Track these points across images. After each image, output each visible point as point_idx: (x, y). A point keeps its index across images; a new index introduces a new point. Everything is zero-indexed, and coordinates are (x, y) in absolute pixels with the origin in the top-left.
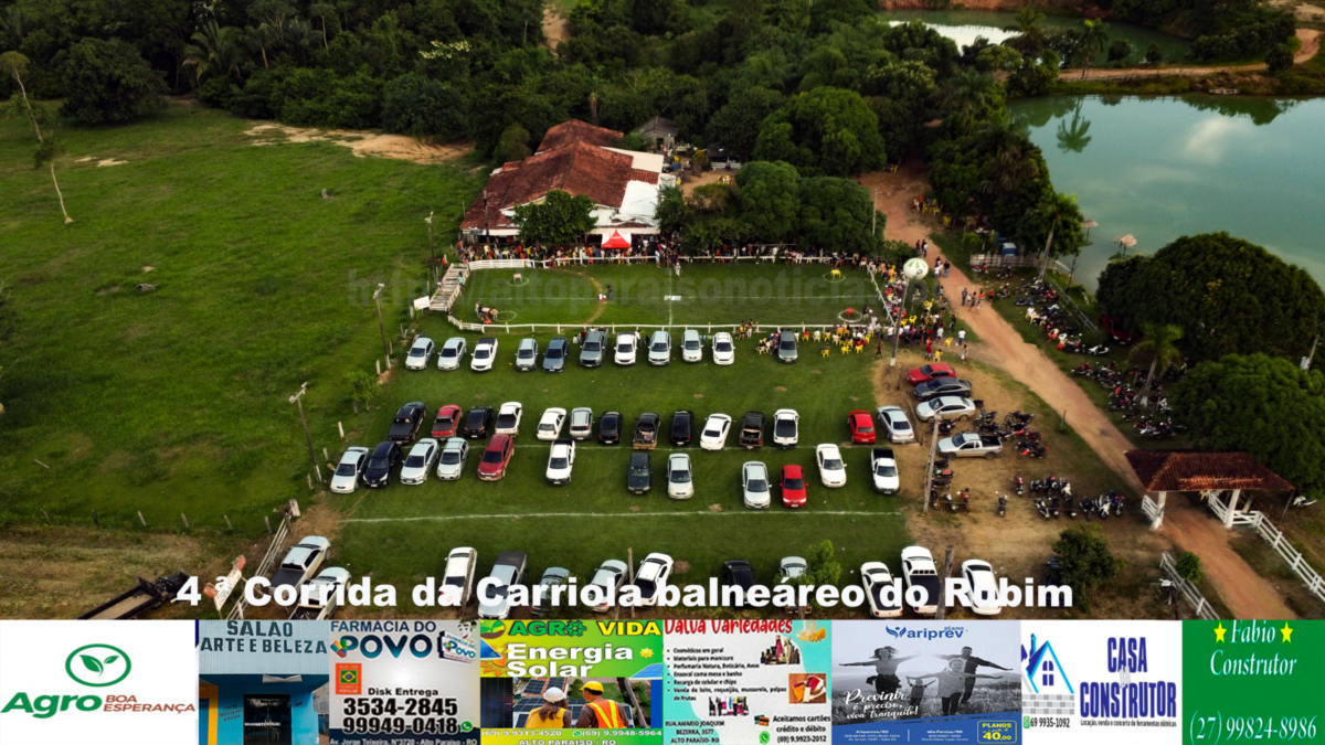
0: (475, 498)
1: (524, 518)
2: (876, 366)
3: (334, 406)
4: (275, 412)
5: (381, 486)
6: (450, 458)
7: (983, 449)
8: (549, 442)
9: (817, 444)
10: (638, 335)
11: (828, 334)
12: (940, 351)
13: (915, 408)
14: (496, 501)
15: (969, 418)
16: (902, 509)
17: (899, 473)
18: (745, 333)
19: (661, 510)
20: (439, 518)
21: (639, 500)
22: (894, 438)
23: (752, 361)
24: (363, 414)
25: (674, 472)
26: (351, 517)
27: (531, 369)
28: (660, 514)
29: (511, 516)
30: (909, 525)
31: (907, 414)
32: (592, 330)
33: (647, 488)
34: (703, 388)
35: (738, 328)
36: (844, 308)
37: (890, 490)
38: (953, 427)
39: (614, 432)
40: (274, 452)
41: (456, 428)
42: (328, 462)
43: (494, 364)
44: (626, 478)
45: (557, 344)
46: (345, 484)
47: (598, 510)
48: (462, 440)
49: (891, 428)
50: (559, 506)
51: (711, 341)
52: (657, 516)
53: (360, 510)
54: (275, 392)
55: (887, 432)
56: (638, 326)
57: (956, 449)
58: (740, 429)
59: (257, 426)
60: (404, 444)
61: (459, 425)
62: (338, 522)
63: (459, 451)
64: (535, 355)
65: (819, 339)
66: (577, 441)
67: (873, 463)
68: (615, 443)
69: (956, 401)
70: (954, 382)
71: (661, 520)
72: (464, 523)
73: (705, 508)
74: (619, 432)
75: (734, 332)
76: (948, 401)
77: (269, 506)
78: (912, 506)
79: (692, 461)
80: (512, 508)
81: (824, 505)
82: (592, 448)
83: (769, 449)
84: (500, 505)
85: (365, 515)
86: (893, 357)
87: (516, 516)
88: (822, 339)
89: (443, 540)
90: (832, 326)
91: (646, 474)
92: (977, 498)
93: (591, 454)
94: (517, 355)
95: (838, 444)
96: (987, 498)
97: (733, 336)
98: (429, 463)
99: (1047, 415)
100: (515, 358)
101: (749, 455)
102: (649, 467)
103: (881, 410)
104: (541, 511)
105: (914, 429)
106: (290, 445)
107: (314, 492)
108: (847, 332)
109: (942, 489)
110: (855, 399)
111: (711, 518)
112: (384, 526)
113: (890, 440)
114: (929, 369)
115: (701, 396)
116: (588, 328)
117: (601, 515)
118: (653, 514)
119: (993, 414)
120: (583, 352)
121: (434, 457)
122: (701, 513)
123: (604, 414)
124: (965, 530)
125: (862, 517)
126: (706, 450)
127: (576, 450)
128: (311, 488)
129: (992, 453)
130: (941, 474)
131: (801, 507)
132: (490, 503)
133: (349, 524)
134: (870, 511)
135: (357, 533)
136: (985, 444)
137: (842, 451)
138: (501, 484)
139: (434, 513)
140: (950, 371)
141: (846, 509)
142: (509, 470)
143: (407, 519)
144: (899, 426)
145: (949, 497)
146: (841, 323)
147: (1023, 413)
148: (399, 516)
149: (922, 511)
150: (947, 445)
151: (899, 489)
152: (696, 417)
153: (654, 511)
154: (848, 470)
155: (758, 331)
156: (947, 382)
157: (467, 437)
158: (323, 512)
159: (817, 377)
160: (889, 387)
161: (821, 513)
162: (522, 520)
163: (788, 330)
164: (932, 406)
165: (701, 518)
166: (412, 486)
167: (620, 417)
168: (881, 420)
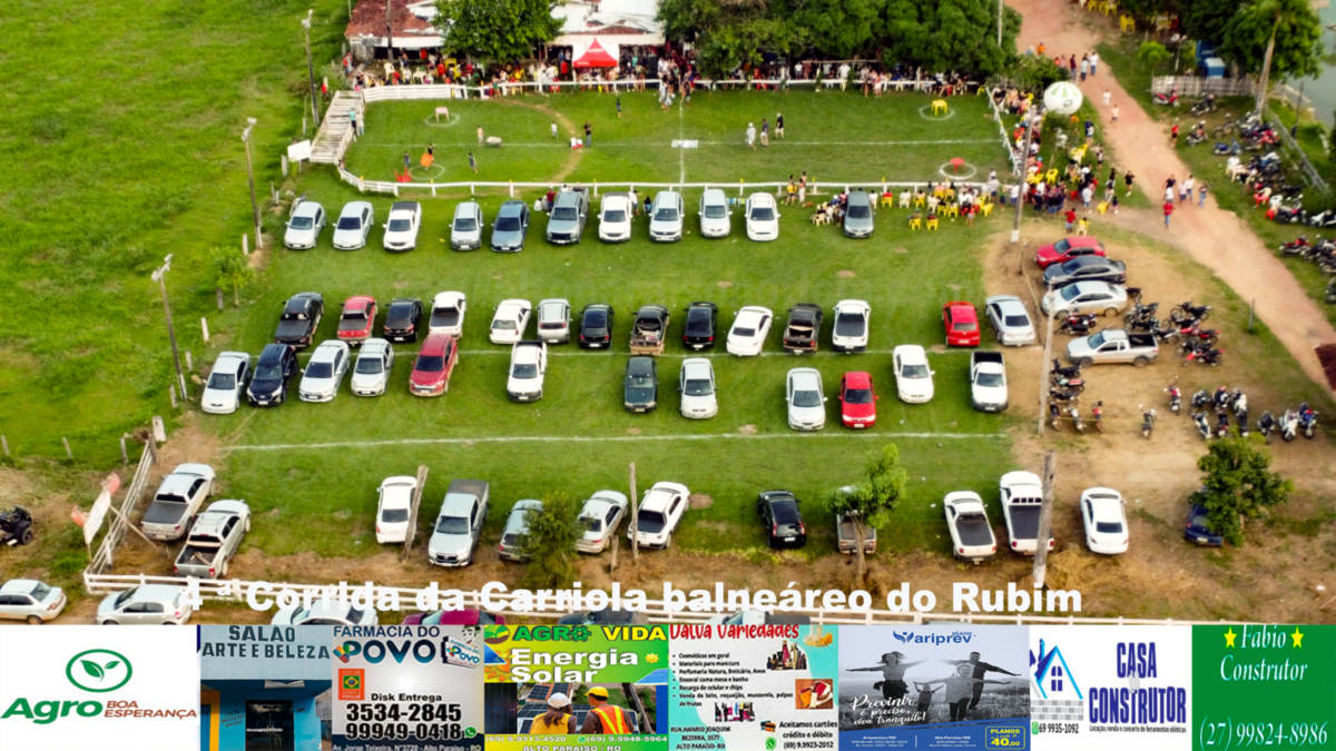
0: (408, 419)
1: (481, 443)
2: (990, 242)
3: (186, 299)
4: (100, 307)
5: (273, 405)
6: (369, 366)
7: (1131, 353)
8: (509, 346)
9: (893, 349)
10: (633, 198)
11: (921, 197)
12: (1085, 219)
13: (1041, 299)
14: (438, 423)
15: (1118, 314)
16: (1009, 430)
17: (1009, 383)
18: (796, 194)
19: (671, 432)
20: (361, 444)
21: (640, 420)
22: (1007, 339)
23: (804, 235)
24: (232, 310)
25: (689, 381)
26: (236, 444)
27: (474, 248)
28: (670, 437)
29: (461, 440)
30: (1015, 450)
31: (1027, 307)
32: (564, 190)
33: (651, 404)
34: (730, 273)
35: (784, 188)
36: (948, 159)
37: (993, 405)
38: (1092, 324)
39: (603, 332)
40: (110, 361)
41: (371, 327)
42: (192, 373)
43: (418, 240)
44: (623, 391)
45: (513, 211)
46: (222, 401)
47: (584, 433)
48: (385, 342)
49: (1002, 324)
50: (529, 428)
51: (743, 206)
52: (665, 440)
53: (247, 434)
54: (94, 281)
55: (998, 331)
56: (632, 185)
57: (1093, 353)
58: (784, 327)
59: (78, 327)
60: (299, 350)
61: (375, 323)
62: (218, 449)
63: (381, 356)
64: (479, 225)
65: (908, 204)
66: (548, 344)
67: (973, 371)
68: (605, 347)
69: (1100, 288)
70: (1101, 261)
71: (673, 445)
72: (395, 450)
73: (732, 430)
74: (609, 331)
75: (779, 194)
76: (1086, 288)
77: (117, 431)
78: (1022, 425)
79: (715, 368)
80: (462, 431)
81: (900, 426)
82: (570, 354)
83: (827, 354)
84: (445, 427)
85: (255, 439)
86: (1016, 227)
87: (468, 441)
88: (912, 205)
89: (369, 471)
90: (926, 184)
91: (649, 384)
92: (1116, 416)
93: (569, 362)
94: (453, 226)
95: (926, 347)
96: (1129, 415)
97: (778, 200)
98: (339, 372)
99: (1234, 309)
100: (449, 231)
101: (797, 362)
102: (654, 375)
103: (989, 301)
104: (503, 435)
105: (1037, 327)
106: (132, 351)
107: (177, 412)
108: (951, 193)
109: (1067, 405)
110: (956, 288)
111: (741, 442)
112: (284, 455)
113: (1001, 342)
114: (1067, 245)
115: (729, 284)
116: (557, 188)
117: (587, 439)
118: (661, 438)
119: (1151, 308)
120: (552, 222)
121: (345, 366)
122: (727, 435)
123: (586, 308)
124: (1093, 456)
125: (952, 440)
126: (736, 357)
127: (548, 357)
128: (175, 405)
129: (1143, 358)
130: (1067, 385)
131: (868, 426)
132: (429, 425)
133: (234, 452)
134: (965, 432)
135: (247, 463)
136: (1133, 344)
137: (932, 358)
138: (441, 400)
139: (351, 436)
140: (1097, 248)
141: (931, 430)
142: (453, 383)
143: (314, 446)
144: (1014, 321)
145: (1075, 413)
146: (944, 179)
147: (1196, 305)
148: (304, 441)
149: (1036, 432)
150: (1079, 347)
151: (1006, 406)
152: (721, 312)
153: (662, 433)
154: (936, 379)
155: (815, 192)
156: (1088, 263)
157: (390, 339)
158: (196, 437)
159: (902, 258)
160: (1006, 271)
161: (895, 435)
162: (478, 446)
163: (860, 189)
164: (1066, 297)
165: (728, 443)
166: (317, 404)
167: (611, 312)
168: (989, 317)
